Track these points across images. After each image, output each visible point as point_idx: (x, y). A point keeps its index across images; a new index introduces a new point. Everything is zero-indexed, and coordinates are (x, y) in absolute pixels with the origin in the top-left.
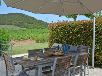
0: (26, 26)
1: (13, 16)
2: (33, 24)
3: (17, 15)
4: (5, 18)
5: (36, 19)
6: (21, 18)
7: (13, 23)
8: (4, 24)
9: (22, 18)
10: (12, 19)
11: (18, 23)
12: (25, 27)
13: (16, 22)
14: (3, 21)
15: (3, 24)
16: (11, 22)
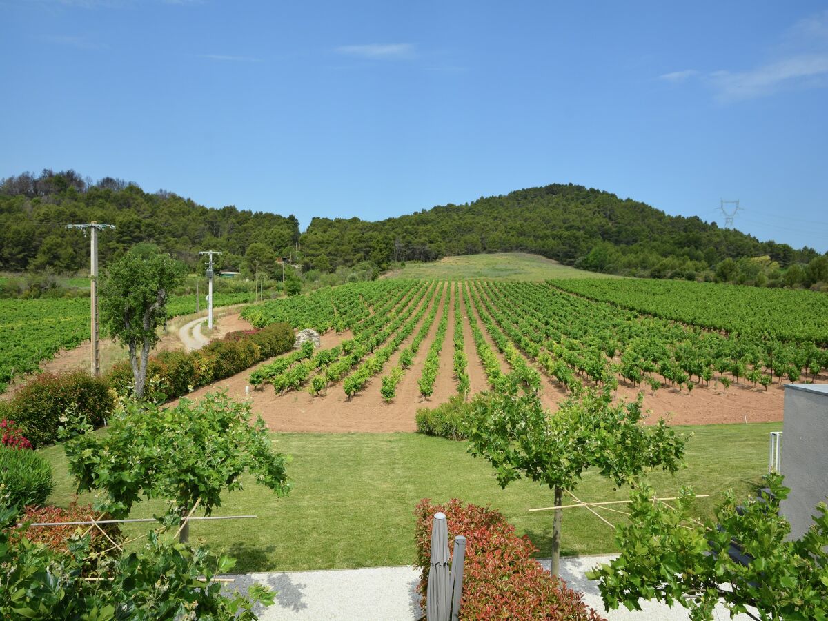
0: (591, 259)
1: (532, 205)
2: (635, 241)
3: (555, 199)
4: (495, 218)
5: (659, 215)
6: (574, 209)
7: (530, 242)
8: (488, 249)
9: (580, 214)
10: (525, 221)
11: (551, 242)
12: (586, 261)
13: (542, 238)
14: (483, 236)
15: (485, 249)
16: (522, 238)
